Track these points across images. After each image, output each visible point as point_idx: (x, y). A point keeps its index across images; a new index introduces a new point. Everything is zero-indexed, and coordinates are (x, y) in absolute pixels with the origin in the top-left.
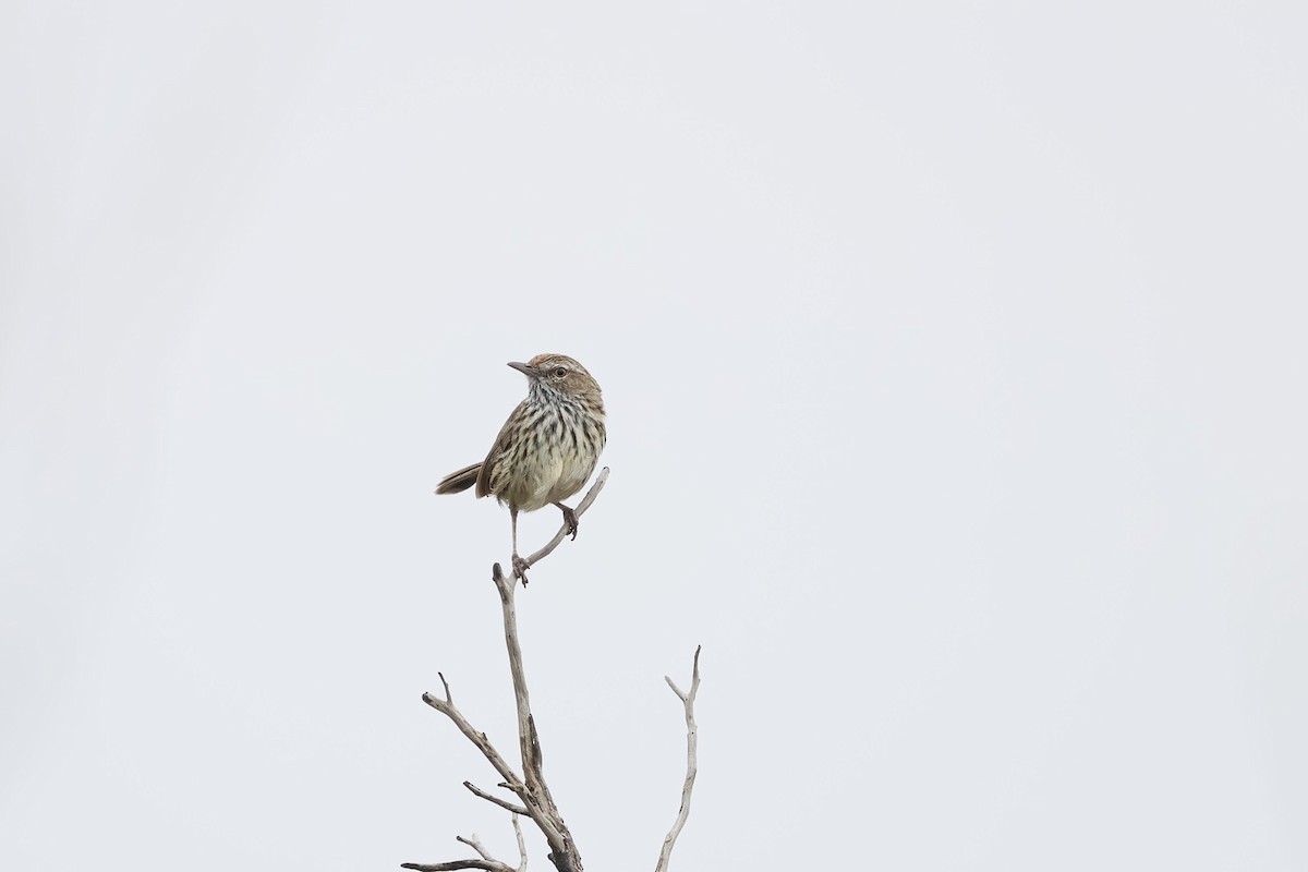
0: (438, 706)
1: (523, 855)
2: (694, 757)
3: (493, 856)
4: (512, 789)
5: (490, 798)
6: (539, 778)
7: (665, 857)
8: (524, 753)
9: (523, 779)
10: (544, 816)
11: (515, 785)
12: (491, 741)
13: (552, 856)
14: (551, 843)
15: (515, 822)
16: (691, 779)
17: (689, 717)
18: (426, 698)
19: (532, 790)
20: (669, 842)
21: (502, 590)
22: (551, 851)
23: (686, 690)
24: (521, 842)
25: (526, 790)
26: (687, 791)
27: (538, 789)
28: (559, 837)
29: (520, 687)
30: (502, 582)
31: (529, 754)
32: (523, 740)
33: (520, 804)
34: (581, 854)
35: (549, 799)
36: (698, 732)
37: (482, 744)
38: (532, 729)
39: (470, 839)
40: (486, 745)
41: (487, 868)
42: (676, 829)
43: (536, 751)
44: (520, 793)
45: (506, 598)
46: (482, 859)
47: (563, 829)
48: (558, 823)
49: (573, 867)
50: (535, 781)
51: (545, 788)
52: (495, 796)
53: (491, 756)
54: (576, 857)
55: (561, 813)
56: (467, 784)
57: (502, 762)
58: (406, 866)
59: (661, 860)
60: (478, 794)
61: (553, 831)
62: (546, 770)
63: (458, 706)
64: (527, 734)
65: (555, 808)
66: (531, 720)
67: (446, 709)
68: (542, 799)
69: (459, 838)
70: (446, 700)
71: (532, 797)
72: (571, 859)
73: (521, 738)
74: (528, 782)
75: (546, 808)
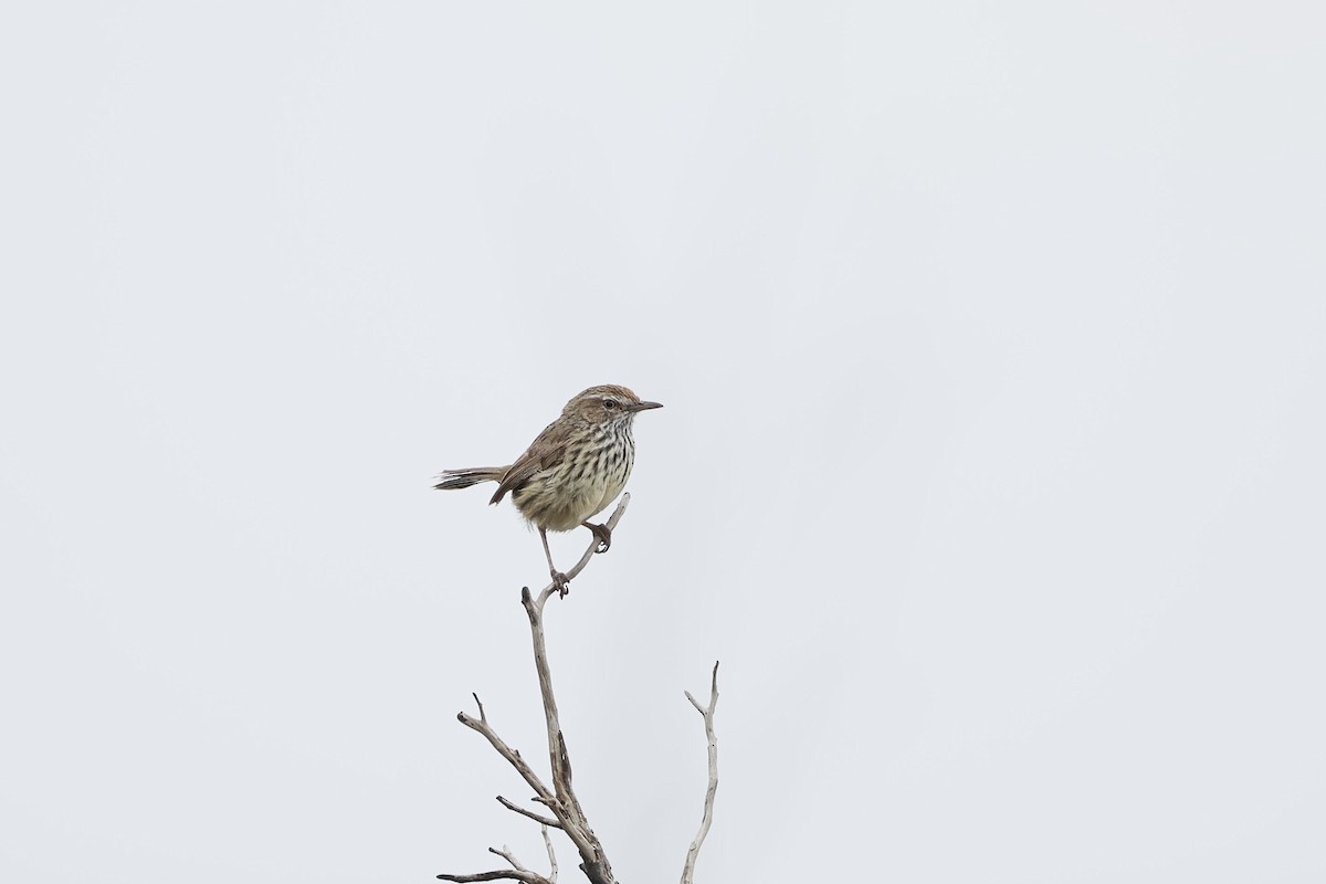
0: (473, 725)
1: (553, 864)
2: (715, 768)
3: (525, 867)
4: (545, 803)
5: (522, 812)
6: (569, 792)
7: (690, 864)
8: (554, 768)
9: (554, 793)
10: (575, 828)
11: (548, 799)
12: (524, 758)
13: (584, 866)
14: (583, 853)
15: (544, 833)
16: (712, 789)
17: (709, 730)
18: (461, 718)
19: (563, 803)
20: (694, 850)
21: (531, 613)
22: (582, 861)
23: (705, 705)
24: (551, 853)
25: (558, 803)
26: (709, 801)
27: (569, 802)
28: (590, 848)
29: (549, 705)
30: (531, 605)
31: (559, 768)
32: (553, 756)
33: (551, 816)
34: (611, 863)
35: (579, 812)
36: (718, 745)
37: (515, 760)
38: (562, 745)
39: (501, 850)
40: (519, 761)
41: (521, 878)
42: (700, 838)
43: (566, 766)
44: (553, 807)
45: (534, 620)
46: (515, 869)
47: (593, 840)
48: (588, 834)
49: (604, 876)
50: (566, 794)
51: (575, 802)
52: (527, 810)
53: (525, 772)
54: (607, 868)
55: (591, 825)
56: (499, 798)
57: (535, 777)
58: (441, 877)
59: (687, 867)
60: (510, 807)
61: (584, 841)
62: (576, 783)
63: (491, 724)
64: (558, 750)
65: (585, 820)
66: (560, 736)
67: (480, 727)
68: (572, 811)
69: (491, 850)
70: (480, 719)
71: (562, 810)
72: (602, 869)
73: (551, 754)
74: (559, 796)
75: (577, 821)
